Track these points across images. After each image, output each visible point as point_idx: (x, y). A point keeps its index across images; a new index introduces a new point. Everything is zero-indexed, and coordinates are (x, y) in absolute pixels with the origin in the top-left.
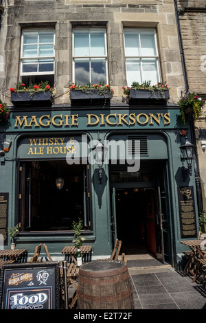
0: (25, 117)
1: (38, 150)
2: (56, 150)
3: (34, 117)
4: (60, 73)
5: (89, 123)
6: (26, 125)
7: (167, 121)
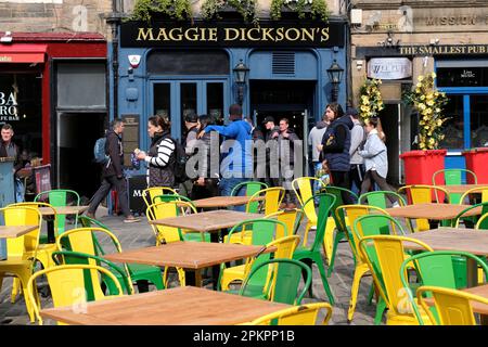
0: (150, 30)
3: (162, 30)
5: (227, 38)
7: (325, 37)
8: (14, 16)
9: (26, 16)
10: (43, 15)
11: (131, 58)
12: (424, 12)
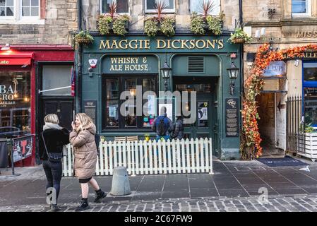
0: (108, 41)
1: (118, 68)
2: (132, 68)
3: (115, 41)
4: (135, 3)
5: (158, 47)
6: (109, 47)
7: (220, 46)
8: (12, 33)
9: (20, 33)
10: (32, 33)
11: (90, 61)
12: (296, 28)
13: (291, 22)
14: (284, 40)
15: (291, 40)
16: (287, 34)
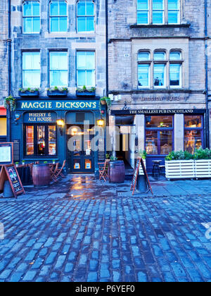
0: (26, 103)
1: (33, 119)
2: (42, 119)
3: (31, 103)
5: (57, 107)
7: (94, 106)
11: (16, 115)
12: (140, 95)
13: (138, 92)
14: (133, 102)
15: (137, 102)
16: (135, 99)
